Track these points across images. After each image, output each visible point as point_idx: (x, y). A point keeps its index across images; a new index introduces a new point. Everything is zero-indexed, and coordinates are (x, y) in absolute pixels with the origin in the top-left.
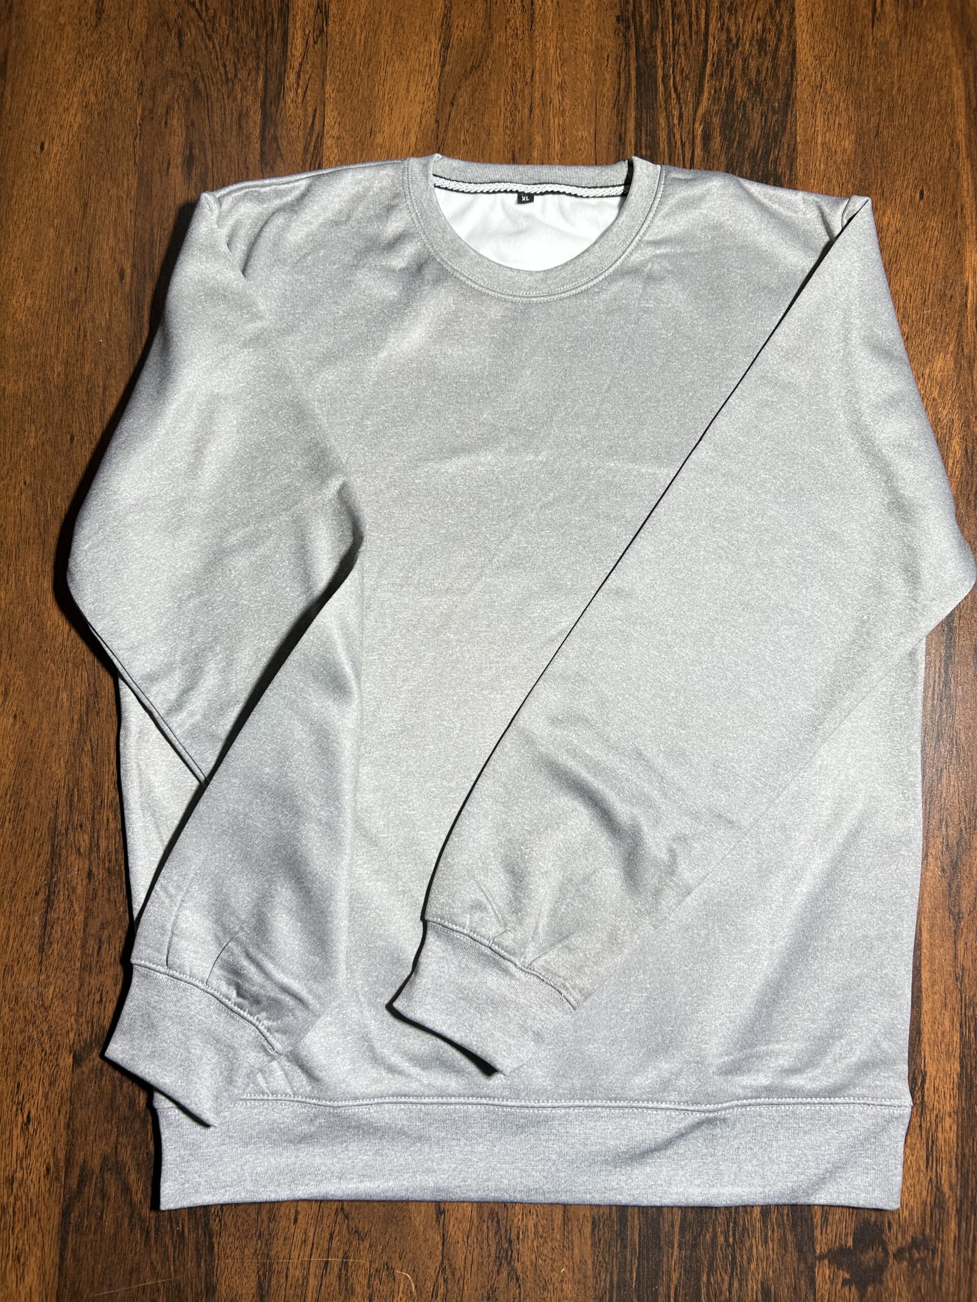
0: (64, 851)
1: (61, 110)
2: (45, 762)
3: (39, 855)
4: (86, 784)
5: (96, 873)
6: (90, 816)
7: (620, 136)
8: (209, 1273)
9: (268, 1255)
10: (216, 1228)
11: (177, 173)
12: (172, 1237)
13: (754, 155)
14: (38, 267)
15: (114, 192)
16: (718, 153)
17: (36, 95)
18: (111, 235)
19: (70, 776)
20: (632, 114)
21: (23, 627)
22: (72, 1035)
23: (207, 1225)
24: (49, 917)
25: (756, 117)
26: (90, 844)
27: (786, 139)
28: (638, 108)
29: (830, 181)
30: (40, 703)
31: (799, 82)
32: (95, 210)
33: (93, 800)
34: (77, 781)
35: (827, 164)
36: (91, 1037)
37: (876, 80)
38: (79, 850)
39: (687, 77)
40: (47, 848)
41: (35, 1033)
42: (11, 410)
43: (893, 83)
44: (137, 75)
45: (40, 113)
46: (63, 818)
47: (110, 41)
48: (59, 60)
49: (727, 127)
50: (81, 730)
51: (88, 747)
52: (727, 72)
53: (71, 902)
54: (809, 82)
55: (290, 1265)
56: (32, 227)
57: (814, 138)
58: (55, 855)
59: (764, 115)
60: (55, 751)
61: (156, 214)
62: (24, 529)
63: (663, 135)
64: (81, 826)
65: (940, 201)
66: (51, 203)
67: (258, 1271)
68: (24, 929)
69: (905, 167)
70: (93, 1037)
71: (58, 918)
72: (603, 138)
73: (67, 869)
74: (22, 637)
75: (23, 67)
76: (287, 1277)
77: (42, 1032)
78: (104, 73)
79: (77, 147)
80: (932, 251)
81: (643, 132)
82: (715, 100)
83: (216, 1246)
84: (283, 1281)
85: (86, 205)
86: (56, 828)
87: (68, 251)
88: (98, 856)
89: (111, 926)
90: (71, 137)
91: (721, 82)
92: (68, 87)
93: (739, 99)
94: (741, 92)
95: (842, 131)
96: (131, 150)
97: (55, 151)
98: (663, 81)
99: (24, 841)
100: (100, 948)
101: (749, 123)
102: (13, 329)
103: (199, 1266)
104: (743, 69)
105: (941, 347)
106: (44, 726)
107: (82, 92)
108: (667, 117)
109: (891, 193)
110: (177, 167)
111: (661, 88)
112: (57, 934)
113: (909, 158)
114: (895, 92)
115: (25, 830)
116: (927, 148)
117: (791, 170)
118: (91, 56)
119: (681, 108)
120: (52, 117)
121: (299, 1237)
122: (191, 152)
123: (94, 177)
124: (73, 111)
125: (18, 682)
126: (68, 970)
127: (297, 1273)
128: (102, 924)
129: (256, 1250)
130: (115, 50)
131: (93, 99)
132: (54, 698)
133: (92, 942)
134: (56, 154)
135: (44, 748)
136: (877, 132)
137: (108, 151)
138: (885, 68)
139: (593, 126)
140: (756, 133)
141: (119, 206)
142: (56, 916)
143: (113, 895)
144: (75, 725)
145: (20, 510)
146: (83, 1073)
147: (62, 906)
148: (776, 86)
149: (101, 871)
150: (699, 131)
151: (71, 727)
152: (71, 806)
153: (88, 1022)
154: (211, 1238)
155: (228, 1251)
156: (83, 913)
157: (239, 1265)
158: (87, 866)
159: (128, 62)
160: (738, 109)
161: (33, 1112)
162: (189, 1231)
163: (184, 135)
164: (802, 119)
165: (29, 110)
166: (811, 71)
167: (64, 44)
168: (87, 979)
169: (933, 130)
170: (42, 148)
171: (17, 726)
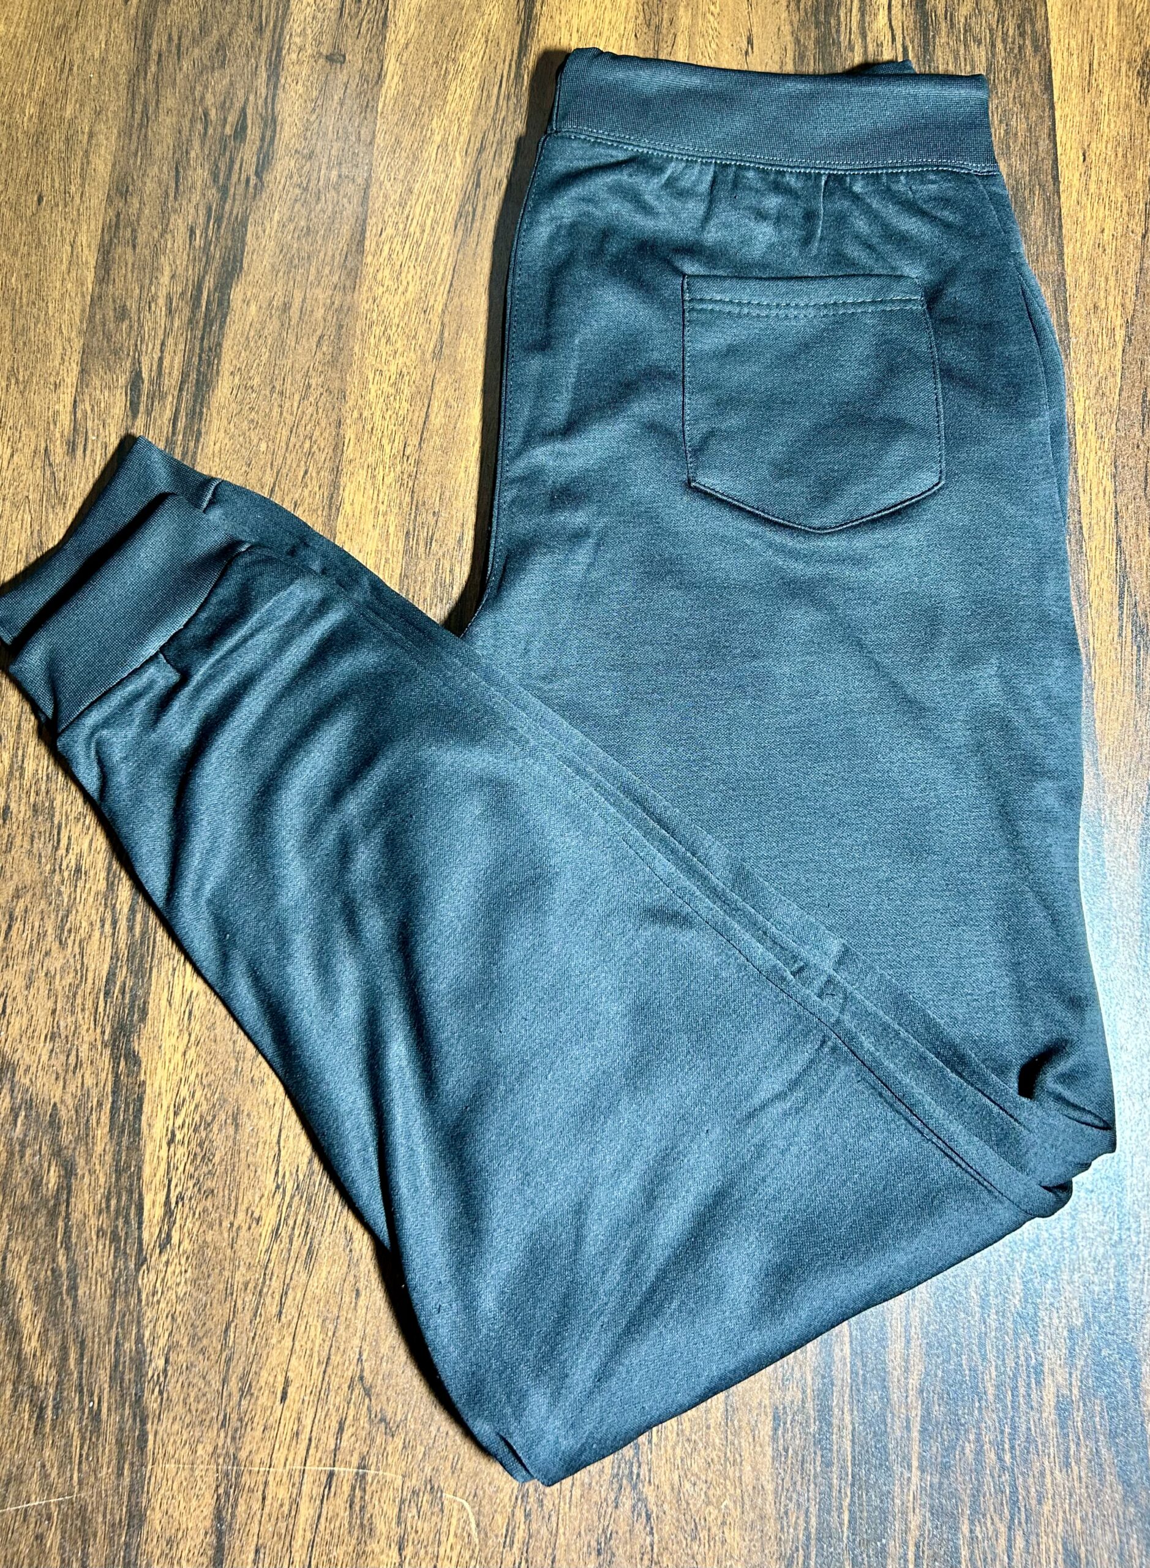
8: (136, 1489)
9: (235, 1458)
10: (152, 1403)
12: (81, 1419)
23: (139, 1399)
55: (271, 1478)
67: (217, 1487)
76: (264, 1499)
83: (151, 1437)
84: (256, 1506)
103: (120, 1475)
121: (289, 1426)
127: (283, 1493)
129: (216, 1447)
154: (143, 1422)
155: (170, 1449)
157: (186, 1473)
162: (109, 1410)
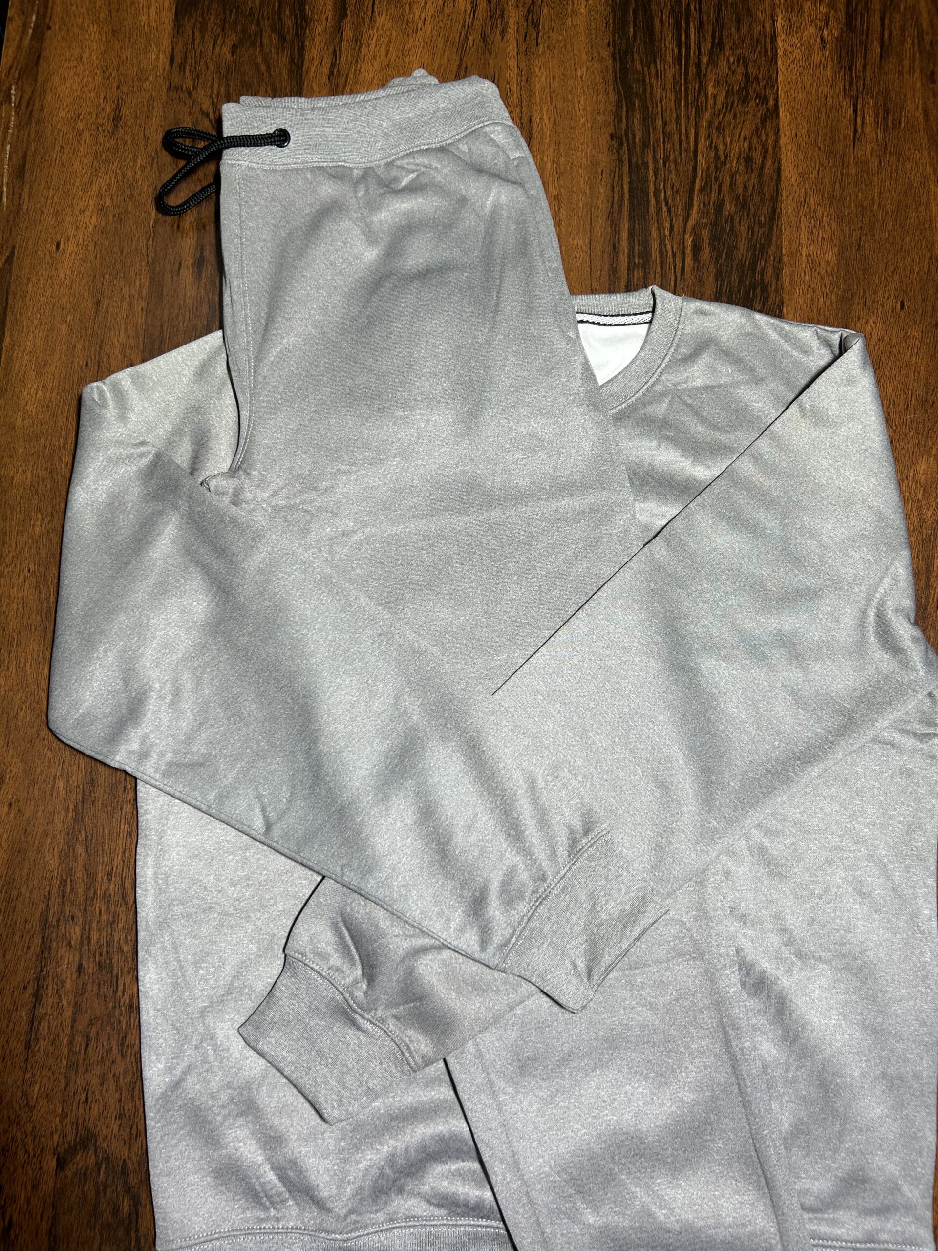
0: (55, 944)
1: (77, 212)
2: (38, 851)
3: (29, 948)
4: (79, 874)
5: (86, 967)
6: (82, 908)
7: (614, 245)
11: (187, 274)
13: (741, 266)
14: (50, 361)
15: (126, 290)
16: (708, 263)
17: (53, 197)
18: (122, 332)
19: (64, 866)
20: (625, 225)
21: (22, 714)
22: (56, 1137)
24: (36, 1011)
25: (743, 229)
26: (82, 937)
27: (772, 250)
28: (631, 219)
29: (814, 291)
30: (36, 793)
31: (784, 198)
32: (107, 307)
33: (85, 892)
34: (70, 872)
35: (811, 275)
36: (75, 1139)
37: (857, 196)
38: (70, 942)
39: (677, 192)
40: (37, 941)
41: (19, 1134)
42: (18, 499)
43: (873, 199)
44: (151, 180)
45: (57, 214)
46: (55, 909)
47: (126, 148)
48: (77, 164)
49: (715, 238)
50: (76, 820)
51: (82, 837)
52: (715, 187)
53: (60, 996)
54: (794, 198)
56: (46, 323)
57: (798, 250)
58: (45, 948)
59: (751, 228)
60: (49, 841)
61: (166, 312)
62: (26, 616)
63: (655, 246)
64: (73, 918)
65: (921, 311)
66: (65, 300)
68: (11, 1025)
69: (886, 279)
70: (78, 1139)
71: (46, 1014)
72: (598, 248)
73: (57, 962)
74: (20, 724)
75: (41, 170)
77: (26, 1132)
78: (120, 178)
79: (91, 248)
80: (914, 359)
81: (636, 242)
82: (704, 213)
85: (98, 302)
86: (47, 919)
87: (79, 346)
88: (89, 949)
89: (100, 1022)
90: (86, 237)
91: (709, 196)
92: (85, 190)
93: (727, 213)
94: (729, 207)
95: (826, 244)
96: (144, 251)
97: (70, 251)
98: (655, 195)
99: (14, 933)
100: (87, 1045)
101: (736, 236)
102: (24, 420)
104: (731, 185)
105: (924, 450)
106: (40, 813)
107: (98, 195)
108: (659, 229)
109: (873, 303)
110: (188, 268)
111: (653, 201)
112: (44, 1031)
113: (890, 270)
114: (875, 208)
115: (16, 922)
116: (908, 261)
117: (777, 281)
118: (107, 161)
119: (672, 221)
120: (68, 219)
122: (202, 253)
123: (107, 276)
124: (88, 213)
125: (15, 770)
126: (53, 1068)
128: (91, 1020)
130: (131, 156)
131: (108, 202)
132: (50, 786)
133: (80, 1039)
134: (71, 254)
135: (38, 837)
136: (859, 246)
137: (122, 252)
138: (866, 186)
139: (588, 236)
140: (743, 246)
141: (131, 305)
142: (44, 1011)
143: (103, 989)
144: (70, 814)
145: (23, 598)
146: (66, 1177)
147: (50, 1001)
148: (763, 201)
149: (91, 965)
150: (689, 241)
151: (66, 816)
152: (63, 897)
153: (73, 1124)
156: (71, 1009)
158: (77, 959)
159: (143, 168)
160: (726, 222)
161: (14, 1218)
163: (196, 238)
164: (787, 232)
165: (46, 211)
166: (795, 187)
167: (82, 148)
168: (73, 1077)
169: (912, 244)
170: (58, 247)
171: (12, 815)
